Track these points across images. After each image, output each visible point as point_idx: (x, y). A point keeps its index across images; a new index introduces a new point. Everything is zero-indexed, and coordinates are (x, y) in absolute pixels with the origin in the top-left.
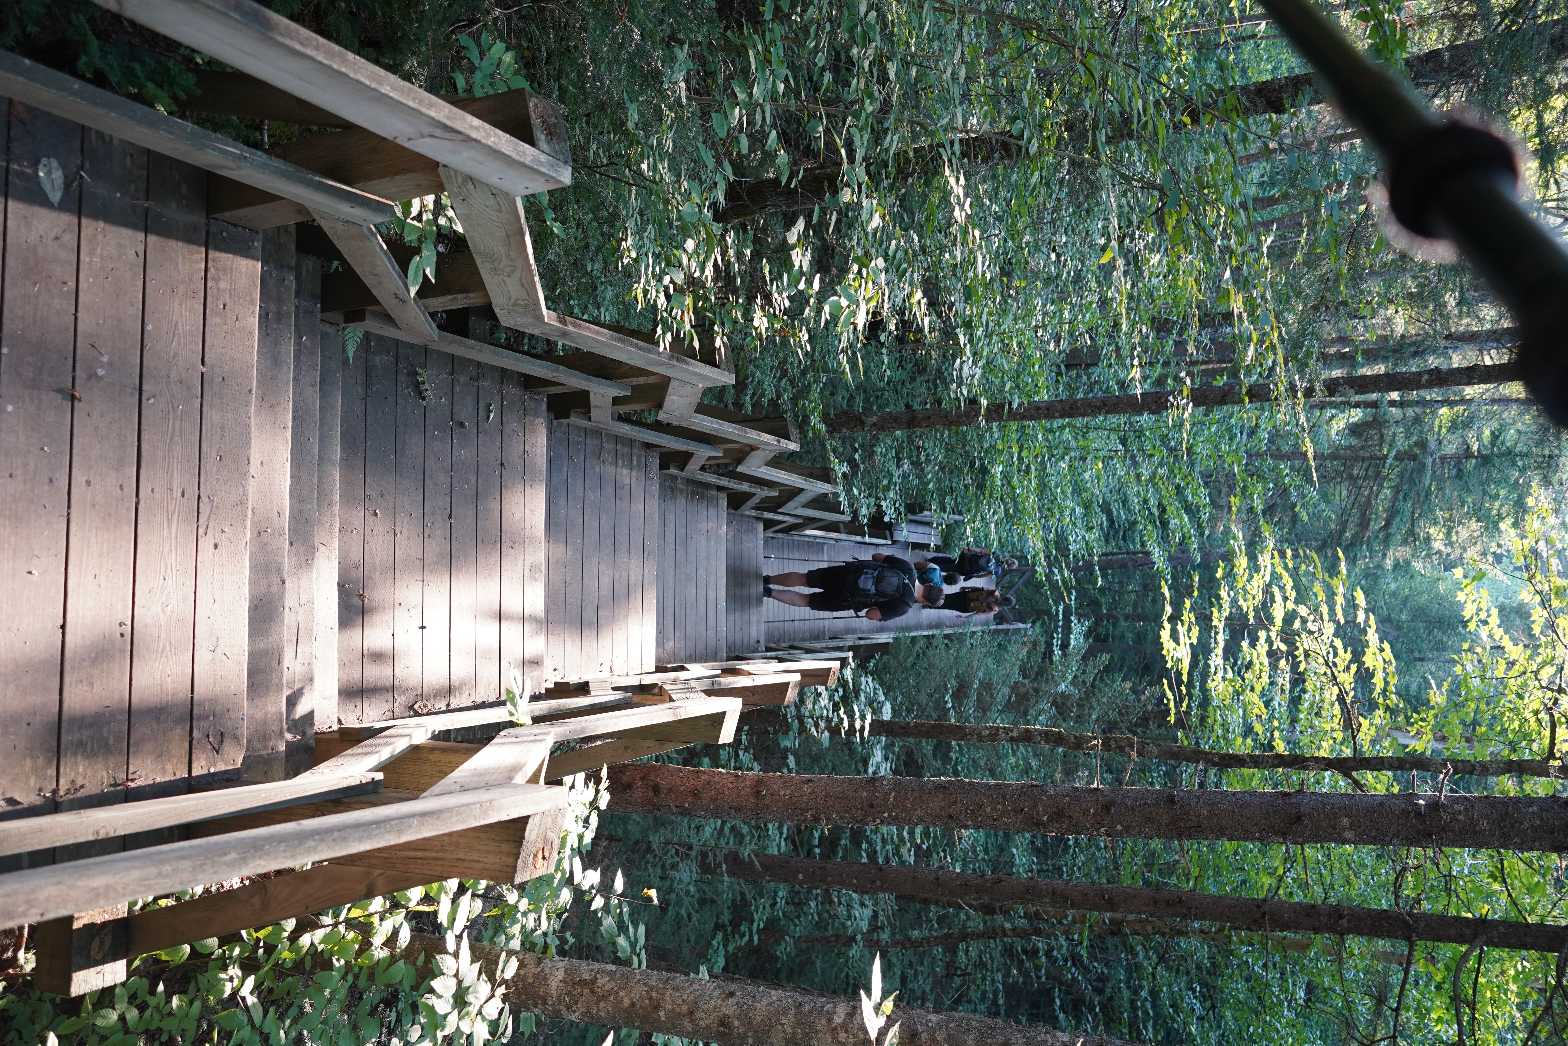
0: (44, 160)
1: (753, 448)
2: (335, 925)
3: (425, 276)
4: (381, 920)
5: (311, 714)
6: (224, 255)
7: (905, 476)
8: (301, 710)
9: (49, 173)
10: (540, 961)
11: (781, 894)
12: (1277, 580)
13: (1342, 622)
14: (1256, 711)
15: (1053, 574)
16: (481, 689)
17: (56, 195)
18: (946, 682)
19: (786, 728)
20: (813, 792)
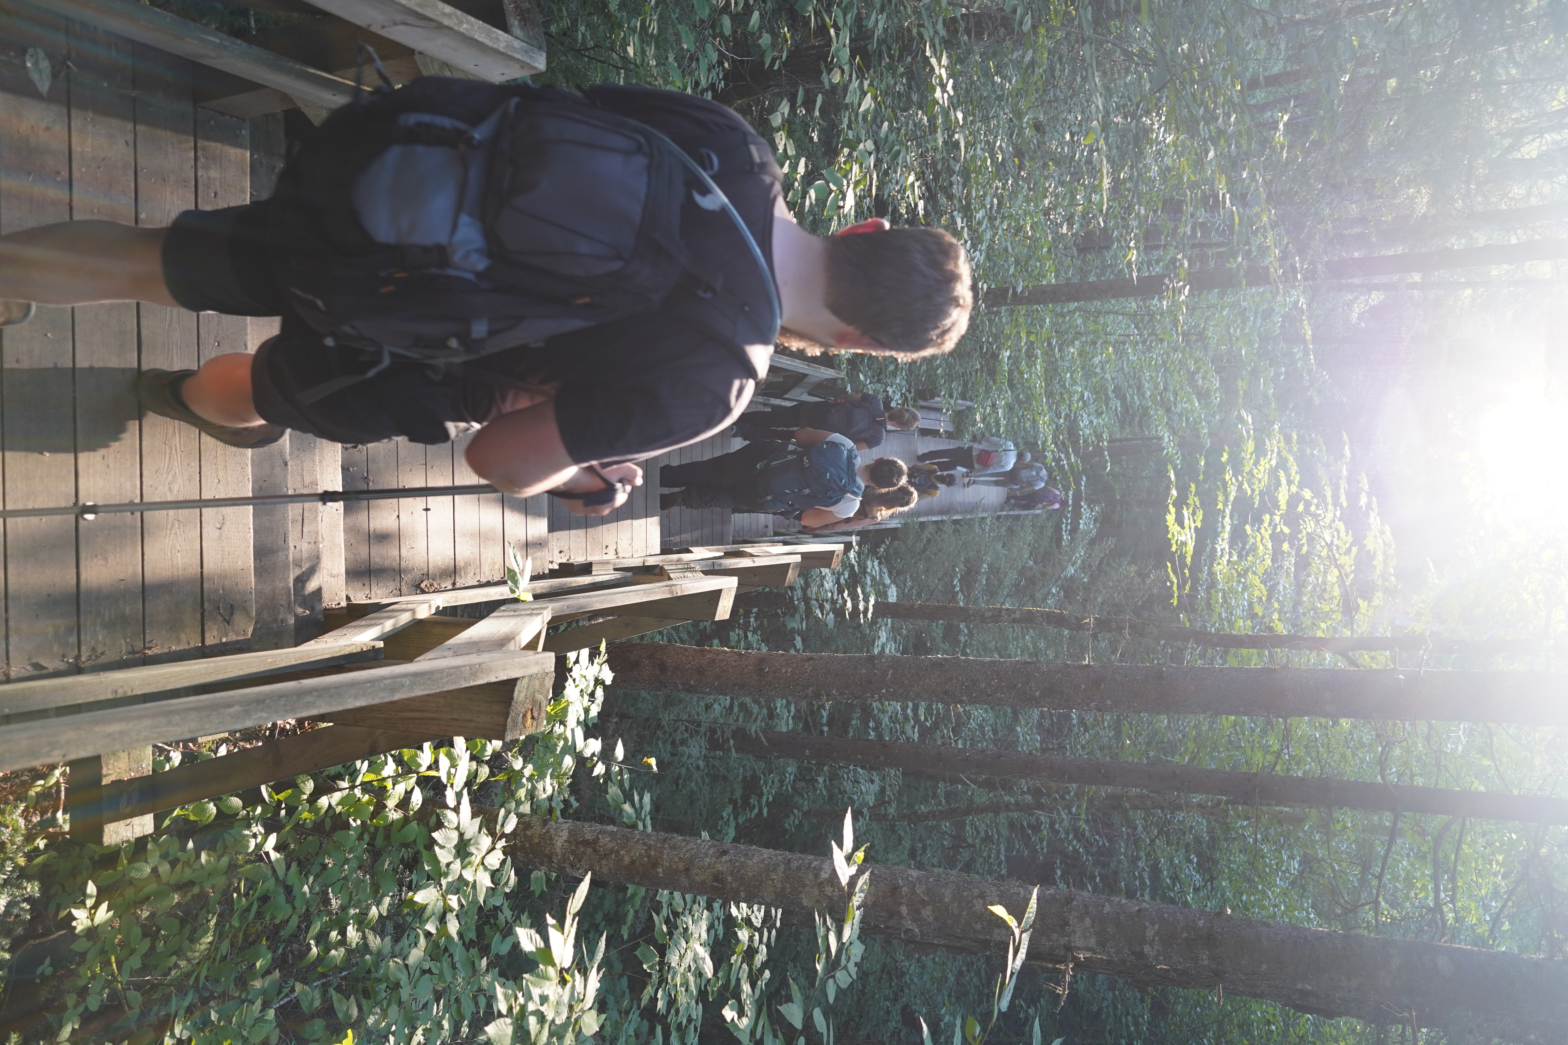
0: (31, 51)
2: (352, 788)
4: (394, 785)
5: (319, 590)
6: (212, 144)
8: (312, 586)
9: (36, 63)
10: (545, 822)
11: (789, 769)
12: (1282, 464)
13: (1345, 504)
14: (1257, 593)
15: (1060, 459)
16: (486, 569)
17: (44, 86)
18: (954, 566)
19: (792, 610)
20: (814, 670)
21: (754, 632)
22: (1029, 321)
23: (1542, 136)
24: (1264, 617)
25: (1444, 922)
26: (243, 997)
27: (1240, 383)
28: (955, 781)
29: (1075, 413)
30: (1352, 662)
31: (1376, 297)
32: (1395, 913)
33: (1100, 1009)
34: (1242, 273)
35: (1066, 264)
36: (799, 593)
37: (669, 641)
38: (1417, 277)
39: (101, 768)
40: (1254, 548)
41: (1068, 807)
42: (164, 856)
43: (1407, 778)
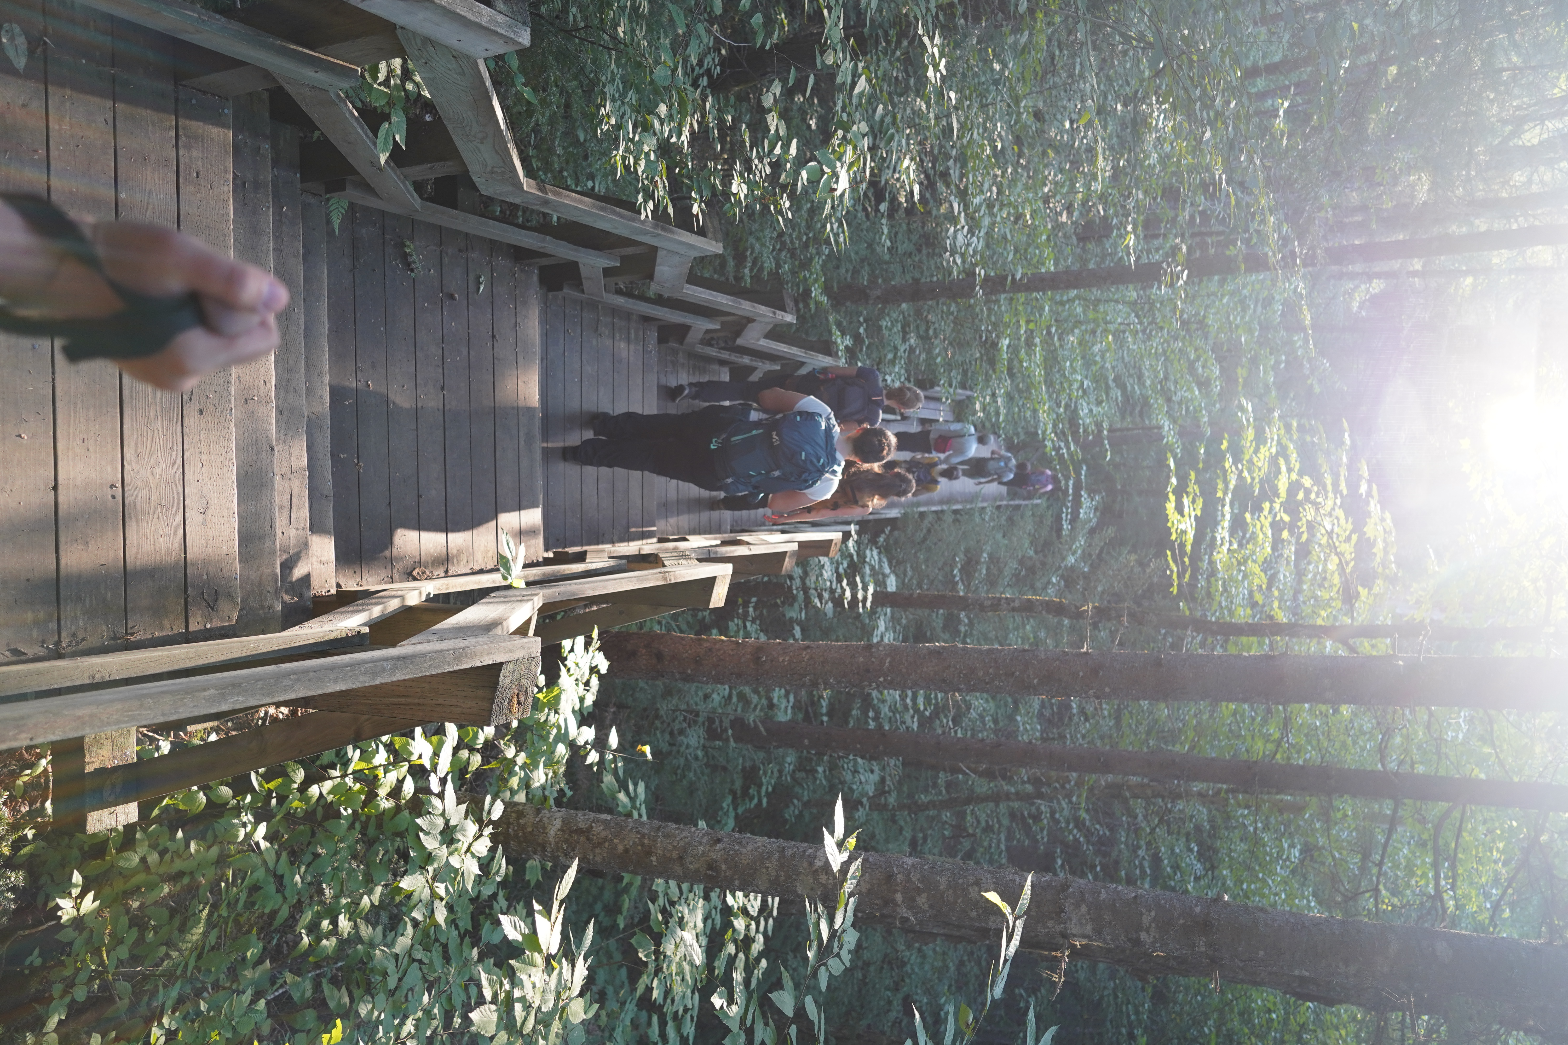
0: (6, 26)
1: (750, 320)
2: (343, 776)
3: (395, 142)
4: (385, 773)
5: (307, 577)
6: (195, 123)
7: (912, 350)
8: (299, 572)
9: (12, 39)
10: (538, 811)
11: (789, 759)
12: (1282, 451)
13: (1345, 492)
14: (1256, 581)
15: (1060, 448)
16: (479, 556)
17: (21, 63)
18: (954, 556)
19: (791, 599)
20: (811, 658)
21: (753, 622)
22: (1029, 310)
23: (1542, 123)
24: (1264, 605)
25: (1445, 910)
26: (234, 987)
27: (1239, 370)
28: (955, 770)
29: (1076, 403)
30: (1352, 649)
31: (1377, 286)
32: (1395, 901)
33: (1102, 998)
34: (1241, 257)
35: (1066, 253)
36: (797, 582)
37: (669, 630)
38: (1417, 265)
39: (84, 756)
40: (1254, 536)
41: (1068, 796)
42: (153, 846)
43: (1407, 767)
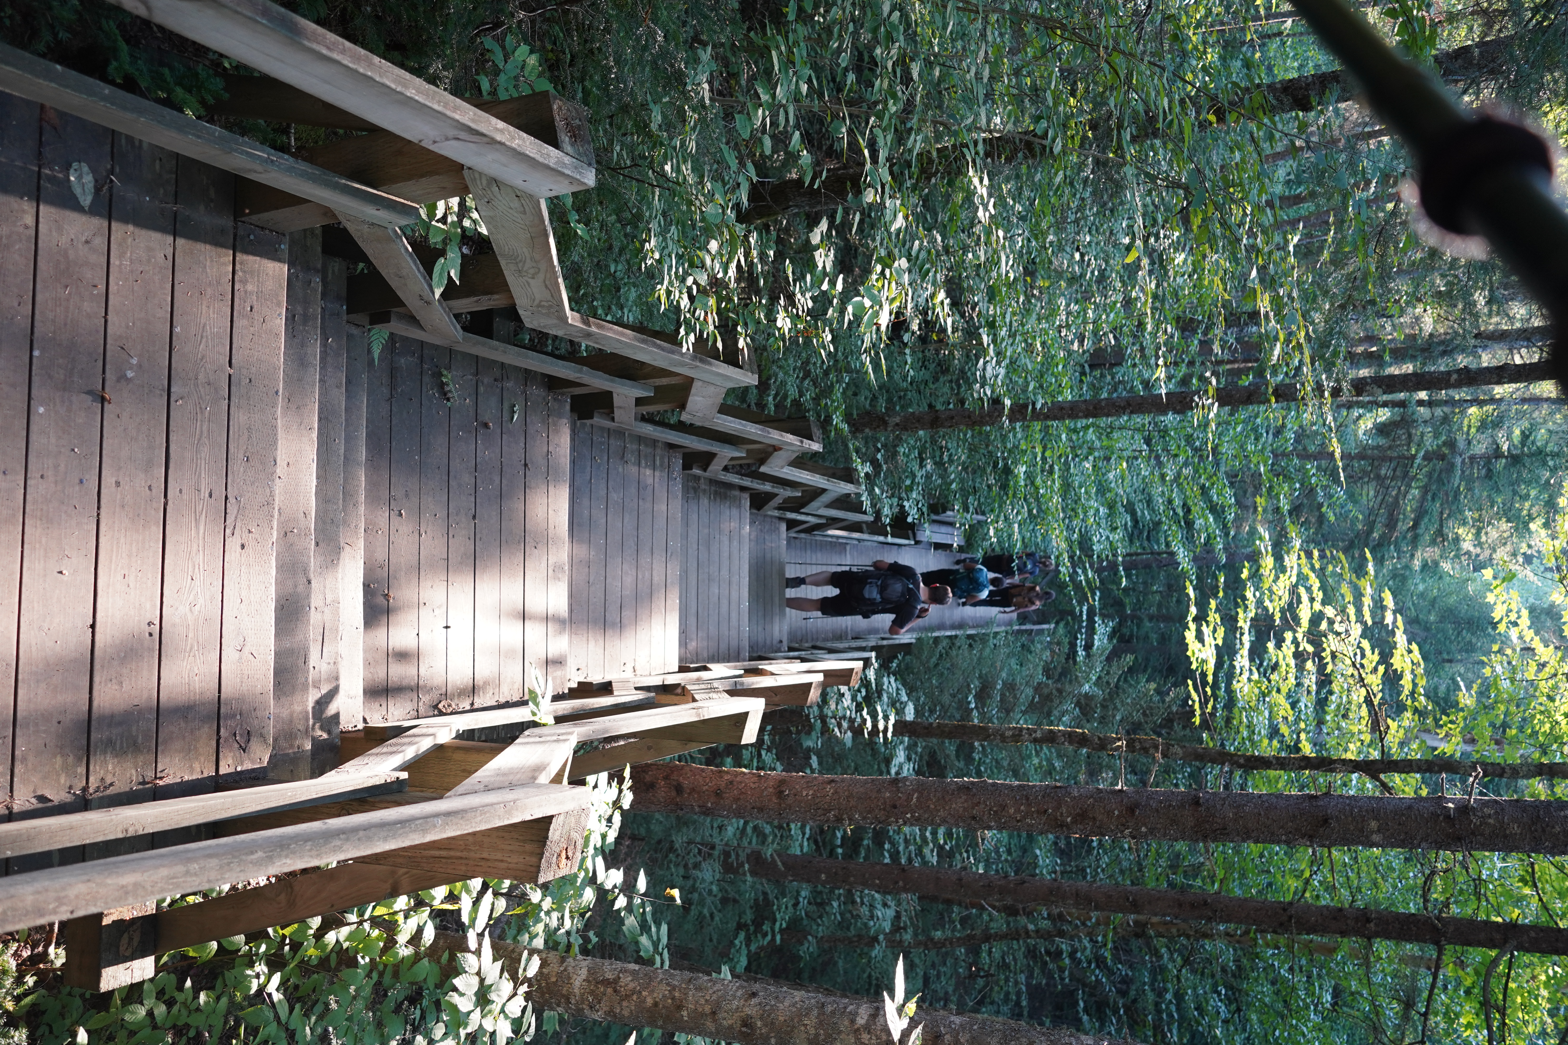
0: (75, 165)
1: (776, 449)
2: (360, 923)
3: (450, 278)
4: (406, 918)
5: (338, 714)
6: (251, 258)
7: (928, 476)
8: (331, 710)
9: (79, 178)
10: (563, 960)
11: (803, 894)
12: (1303, 580)
13: (1369, 622)
14: (1282, 713)
15: (1077, 574)
16: (505, 689)
17: (86, 199)
18: (969, 682)
19: (809, 728)
20: (836, 792)
21: (769, 750)
22: (1045, 437)
27: (1258, 499)
31: (1383, 415)
35: (1079, 381)
36: (816, 711)
38: (1423, 395)
40: (1276, 666)
41: (1091, 934)
42: (161, 998)
